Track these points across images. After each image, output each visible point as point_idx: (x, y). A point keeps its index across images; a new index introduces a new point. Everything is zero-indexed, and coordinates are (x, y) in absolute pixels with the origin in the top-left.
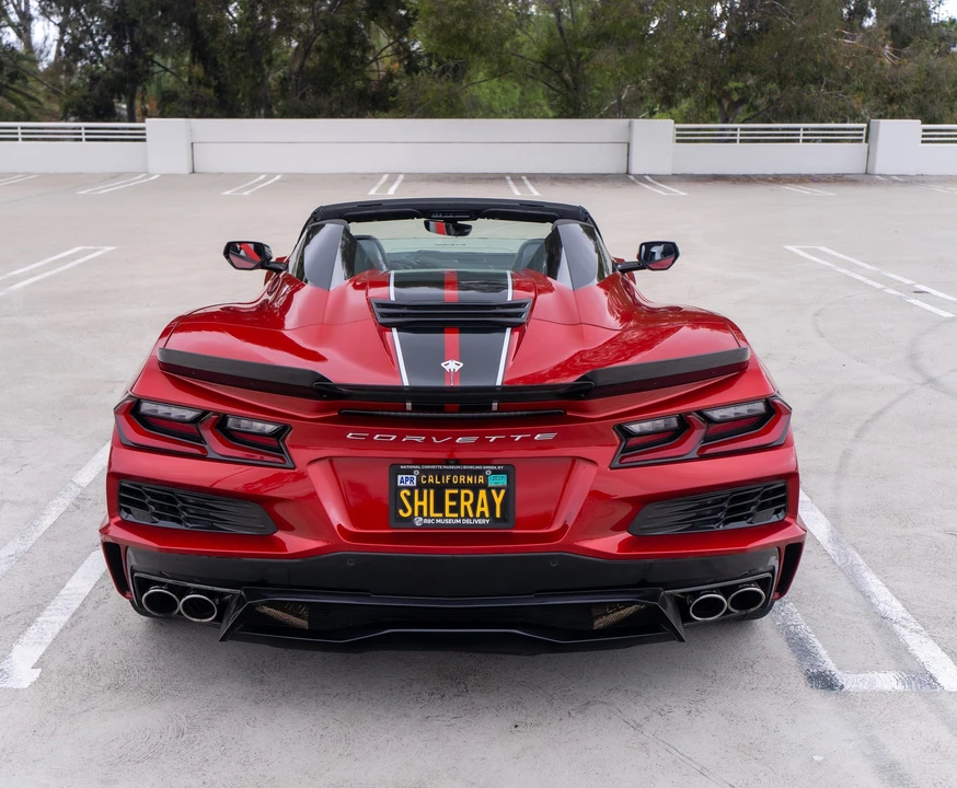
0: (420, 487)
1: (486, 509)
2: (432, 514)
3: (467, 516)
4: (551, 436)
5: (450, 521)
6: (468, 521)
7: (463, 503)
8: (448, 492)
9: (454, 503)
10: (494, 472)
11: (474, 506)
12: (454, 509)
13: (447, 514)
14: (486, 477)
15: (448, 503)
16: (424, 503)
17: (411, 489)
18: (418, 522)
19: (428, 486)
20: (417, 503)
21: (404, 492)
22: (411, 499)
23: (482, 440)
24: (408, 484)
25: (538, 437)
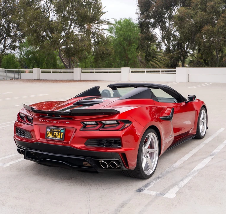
0: (51, 131)
1: (60, 136)
4: (69, 123)
5: (54, 138)
6: (56, 139)
7: (56, 135)
8: (55, 132)
10: (62, 129)
11: (58, 136)
12: (55, 136)
13: (54, 137)
14: (60, 130)
15: (54, 135)
16: (51, 134)
17: (49, 131)
18: (49, 138)
19: (52, 131)
20: (50, 134)
21: (48, 132)
22: (49, 133)
23: (57, 123)
24: (49, 130)
25: (66, 123)
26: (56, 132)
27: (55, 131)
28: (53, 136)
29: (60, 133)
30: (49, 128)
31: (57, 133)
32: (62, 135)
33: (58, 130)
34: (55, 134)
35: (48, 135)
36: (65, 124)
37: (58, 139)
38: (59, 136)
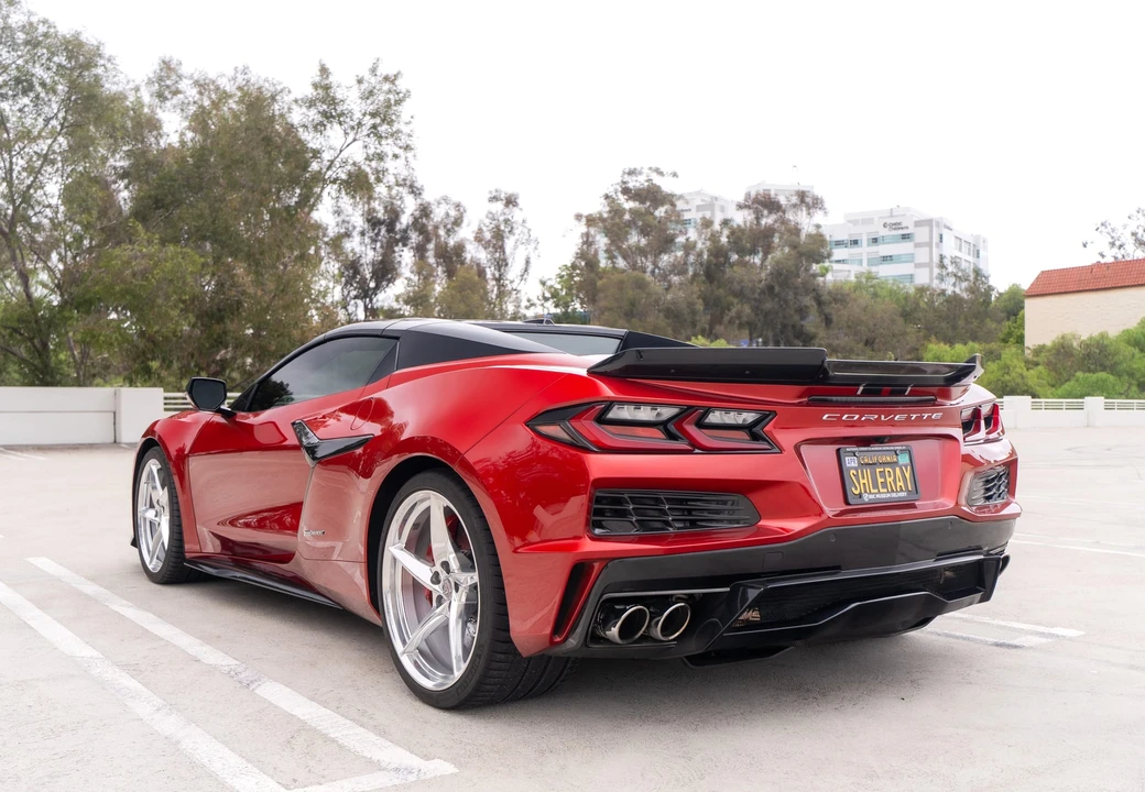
0: (860, 467)
1: (901, 483)
2: (873, 491)
3: (893, 491)
5: (883, 496)
6: (894, 495)
7: (889, 480)
8: (878, 471)
9: (883, 480)
11: (895, 480)
12: (884, 485)
13: (881, 490)
14: (897, 456)
15: (880, 480)
16: (865, 481)
17: (856, 469)
18: (866, 497)
19: (865, 465)
20: (862, 481)
21: (852, 471)
22: (857, 478)
24: (853, 465)
26: (883, 464)
27: (878, 464)
28: (875, 486)
29: (897, 469)
31: (886, 469)
32: (908, 476)
33: (888, 459)
34: (882, 474)
35: (856, 488)
37: (899, 494)
38: (899, 484)
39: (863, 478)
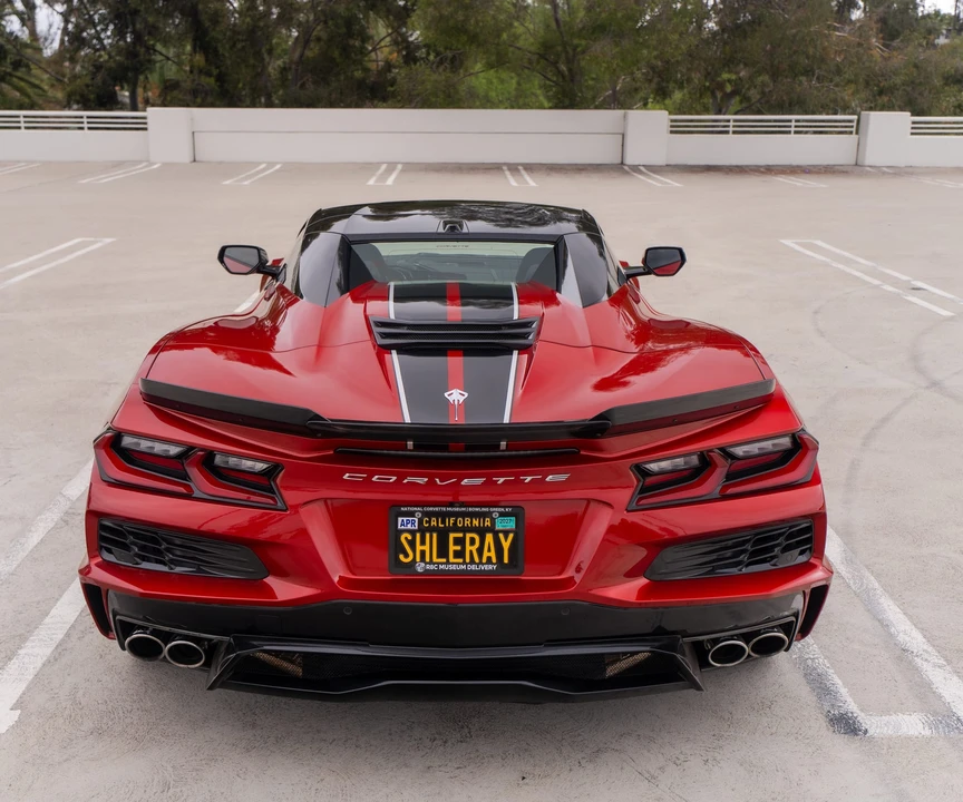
0: (422, 530)
1: (493, 554)
2: (435, 560)
3: (474, 563)
4: (563, 477)
5: (454, 567)
6: (473, 567)
7: (468, 548)
8: (452, 535)
9: (458, 548)
10: (502, 514)
11: (480, 551)
12: (459, 554)
13: (452, 559)
14: (493, 520)
15: (452, 548)
16: (426, 548)
17: (413, 532)
19: (432, 529)
20: (419, 548)
21: (406, 534)
22: (412, 544)
23: (490, 483)
24: (409, 526)
25: (549, 478)
26: (465, 530)
27: (455, 529)
28: (443, 552)
29: (489, 538)
30: (412, 514)
31: (468, 536)
32: (506, 545)
33: (476, 522)
34: (458, 541)
35: (407, 556)
36: (539, 485)
37: (486, 567)
38: (486, 554)
39: (423, 543)
